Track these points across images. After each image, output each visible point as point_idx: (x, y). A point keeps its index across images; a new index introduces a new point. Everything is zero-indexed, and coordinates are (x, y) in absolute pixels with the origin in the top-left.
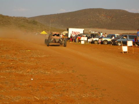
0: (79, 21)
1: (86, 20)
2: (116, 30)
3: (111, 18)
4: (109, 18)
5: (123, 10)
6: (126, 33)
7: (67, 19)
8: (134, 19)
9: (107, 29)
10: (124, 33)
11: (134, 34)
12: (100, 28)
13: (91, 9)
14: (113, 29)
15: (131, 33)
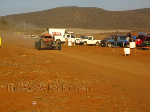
0: (52, 20)
1: (60, 19)
2: (93, 30)
3: (86, 17)
4: (85, 17)
5: (99, 8)
6: (104, 33)
7: (39, 19)
8: (111, 18)
9: (83, 29)
10: (102, 32)
11: (112, 33)
12: (75, 28)
13: (65, 7)
14: (90, 29)
15: (109, 33)
